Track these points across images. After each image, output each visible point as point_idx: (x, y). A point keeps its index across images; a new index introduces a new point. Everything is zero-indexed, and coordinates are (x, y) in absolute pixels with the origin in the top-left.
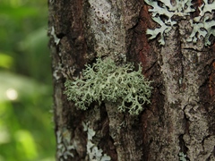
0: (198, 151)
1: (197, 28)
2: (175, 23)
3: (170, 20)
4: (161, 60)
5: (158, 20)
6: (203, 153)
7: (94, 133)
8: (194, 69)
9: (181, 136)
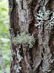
0: (47, 57)
1: (50, 23)
2: (43, 22)
3: (42, 21)
4: (38, 33)
5: (38, 21)
6: (48, 58)
7: (19, 51)
8: (48, 35)
9: (42, 54)
